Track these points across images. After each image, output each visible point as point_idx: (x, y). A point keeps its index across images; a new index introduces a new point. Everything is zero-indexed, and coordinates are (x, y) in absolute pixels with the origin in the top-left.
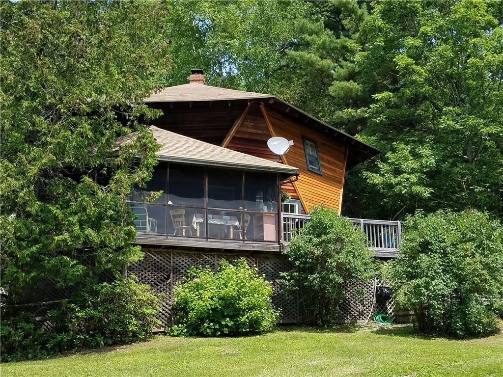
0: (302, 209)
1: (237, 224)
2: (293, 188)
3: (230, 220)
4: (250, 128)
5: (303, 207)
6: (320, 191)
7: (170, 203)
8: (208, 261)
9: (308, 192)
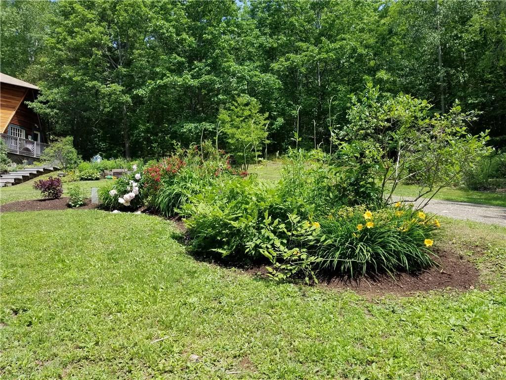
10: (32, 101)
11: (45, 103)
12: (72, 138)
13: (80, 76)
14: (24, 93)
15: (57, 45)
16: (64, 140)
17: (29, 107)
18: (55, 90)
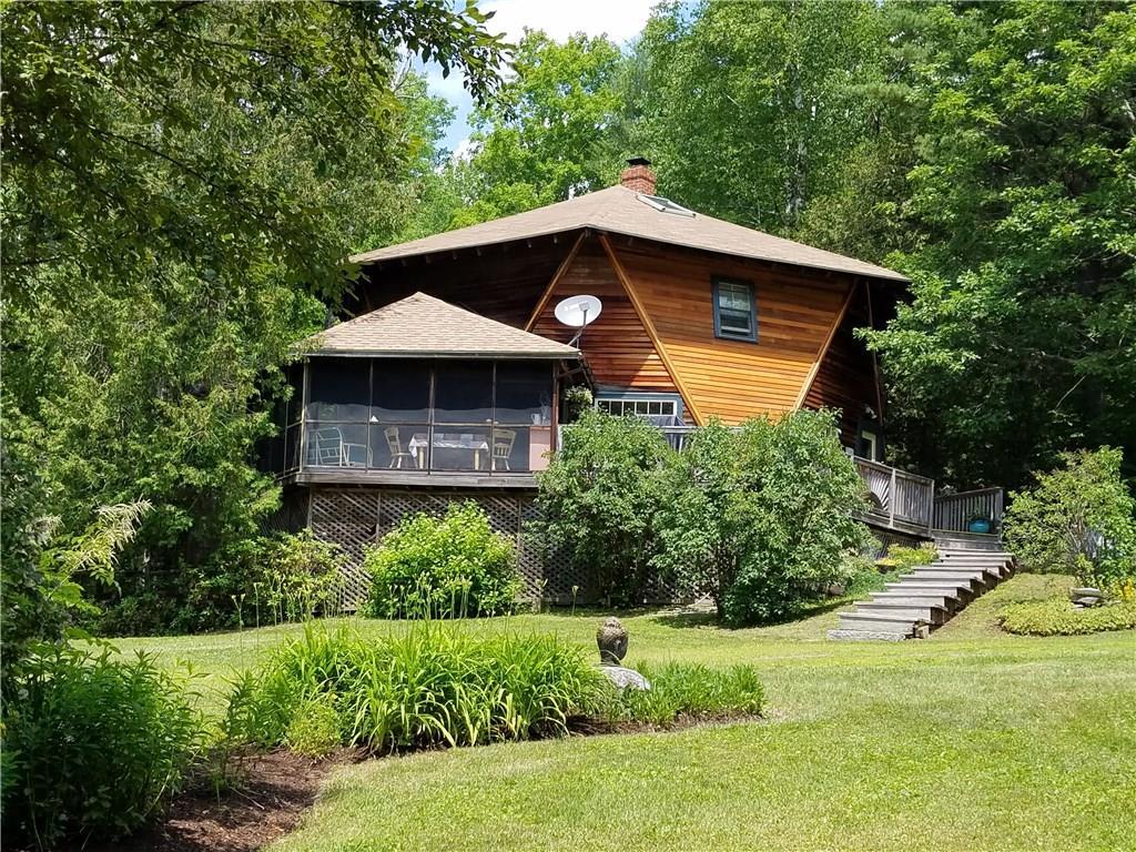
0: (685, 409)
1: (484, 445)
2: (666, 374)
3: (474, 440)
4: (584, 278)
5: (686, 405)
6: (747, 372)
7: (374, 419)
8: (438, 505)
9: (707, 378)
10: (881, 326)
11: (930, 328)
12: (1117, 455)
13: (1073, 218)
14: (846, 294)
15: (974, 112)
16: (1090, 460)
17: (870, 346)
18: (968, 279)
